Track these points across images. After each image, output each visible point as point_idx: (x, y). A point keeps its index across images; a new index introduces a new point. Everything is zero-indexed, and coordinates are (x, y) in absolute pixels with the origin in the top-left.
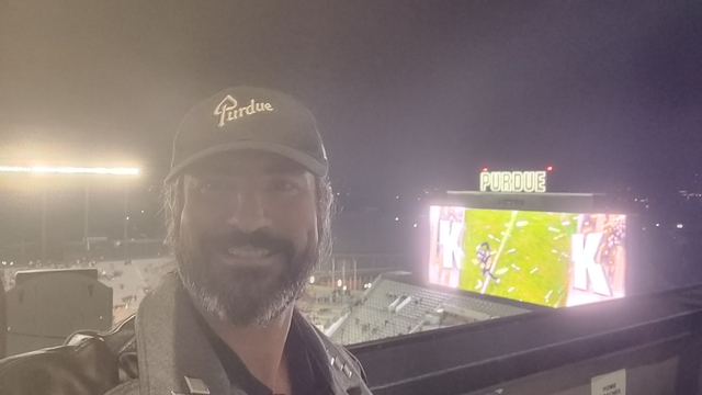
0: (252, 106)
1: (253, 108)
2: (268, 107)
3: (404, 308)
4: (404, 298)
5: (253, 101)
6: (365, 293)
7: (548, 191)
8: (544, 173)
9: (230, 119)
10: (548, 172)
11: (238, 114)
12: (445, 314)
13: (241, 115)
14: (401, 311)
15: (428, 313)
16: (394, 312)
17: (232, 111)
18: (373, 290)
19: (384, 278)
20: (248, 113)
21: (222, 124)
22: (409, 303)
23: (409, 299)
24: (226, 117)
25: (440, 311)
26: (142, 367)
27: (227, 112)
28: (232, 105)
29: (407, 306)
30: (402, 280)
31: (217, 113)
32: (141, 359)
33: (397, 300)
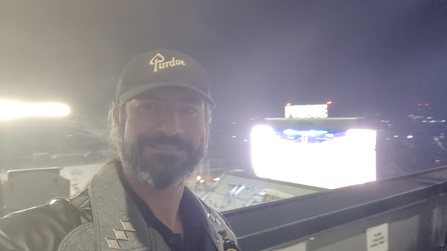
0: (173, 61)
1: (174, 63)
2: (182, 63)
3: (239, 193)
4: (240, 186)
5: (173, 58)
6: (215, 184)
7: (329, 116)
8: (326, 106)
9: (160, 68)
10: (329, 105)
11: (165, 65)
12: (266, 196)
13: (167, 66)
14: (238, 195)
15: (255, 195)
16: (233, 195)
17: (162, 63)
18: (220, 182)
19: (227, 174)
20: (171, 65)
21: (155, 70)
22: (243, 190)
23: (243, 187)
24: (158, 66)
25: (263, 194)
26: (95, 215)
27: (158, 64)
28: (161, 59)
29: (242, 191)
30: (238, 175)
31: (151, 63)
32: (94, 211)
33: (235, 188)
